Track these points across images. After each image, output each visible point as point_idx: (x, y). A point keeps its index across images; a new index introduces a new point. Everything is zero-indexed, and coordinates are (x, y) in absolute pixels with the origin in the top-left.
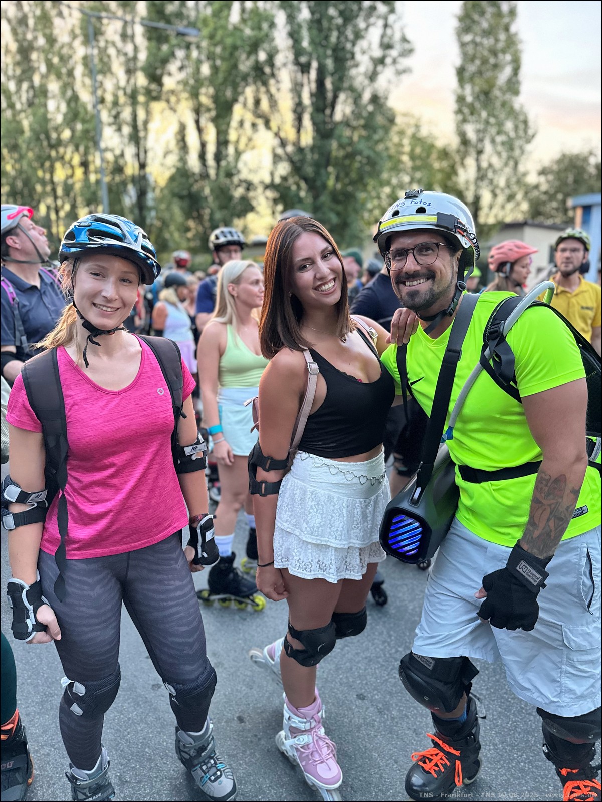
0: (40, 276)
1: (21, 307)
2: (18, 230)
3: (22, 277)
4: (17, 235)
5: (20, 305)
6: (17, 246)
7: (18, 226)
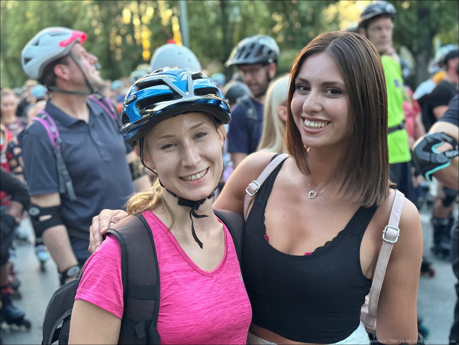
0: (88, 107)
1: (64, 147)
2: (69, 59)
3: (67, 111)
4: (67, 64)
5: (64, 145)
6: (66, 77)
7: (69, 54)
